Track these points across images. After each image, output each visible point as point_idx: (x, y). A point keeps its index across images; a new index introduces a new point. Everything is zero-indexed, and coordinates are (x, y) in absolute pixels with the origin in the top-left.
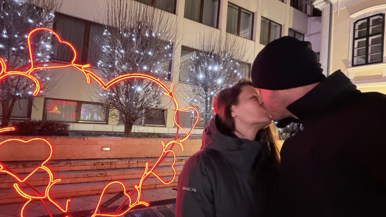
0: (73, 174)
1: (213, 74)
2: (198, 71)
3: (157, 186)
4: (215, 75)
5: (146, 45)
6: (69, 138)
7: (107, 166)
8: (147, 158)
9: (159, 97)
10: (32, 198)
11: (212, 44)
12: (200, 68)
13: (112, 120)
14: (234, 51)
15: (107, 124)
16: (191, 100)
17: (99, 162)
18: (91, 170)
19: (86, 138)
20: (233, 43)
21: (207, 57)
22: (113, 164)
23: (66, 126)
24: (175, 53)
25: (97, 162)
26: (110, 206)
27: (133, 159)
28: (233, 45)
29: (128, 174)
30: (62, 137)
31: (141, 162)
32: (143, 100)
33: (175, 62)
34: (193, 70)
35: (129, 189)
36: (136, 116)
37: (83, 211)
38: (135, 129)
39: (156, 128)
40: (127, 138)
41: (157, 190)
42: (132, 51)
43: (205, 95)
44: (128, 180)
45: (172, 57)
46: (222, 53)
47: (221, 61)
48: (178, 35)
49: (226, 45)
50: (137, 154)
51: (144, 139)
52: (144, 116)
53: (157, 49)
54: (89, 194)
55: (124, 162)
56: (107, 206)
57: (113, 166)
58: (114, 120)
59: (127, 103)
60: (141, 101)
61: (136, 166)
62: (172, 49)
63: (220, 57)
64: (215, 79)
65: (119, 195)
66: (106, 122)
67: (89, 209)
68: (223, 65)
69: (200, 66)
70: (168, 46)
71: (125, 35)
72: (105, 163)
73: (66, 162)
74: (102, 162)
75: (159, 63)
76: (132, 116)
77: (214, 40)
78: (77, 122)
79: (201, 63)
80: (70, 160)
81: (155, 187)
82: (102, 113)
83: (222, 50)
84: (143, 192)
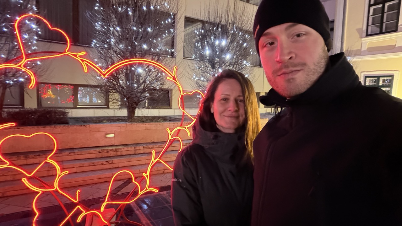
0: (78, 163)
1: (221, 49)
2: (204, 46)
3: (166, 171)
4: (223, 51)
5: (145, 19)
6: (69, 126)
7: (112, 153)
8: (153, 143)
9: (163, 78)
10: (42, 191)
11: (218, 15)
12: (205, 42)
13: (113, 105)
14: (242, 22)
15: (108, 108)
16: (197, 78)
17: (104, 150)
18: (96, 158)
19: (88, 126)
20: (242, 12)
21: (213, 30)
22: (118, 151)
23: (64, 114)
24: (178, 28)
25: (101, 150)
26: (119, 193)
27: (139, 145)
28: (242, 15)
29: (135, 160)
30: (62, 126)
31: (147, 147)
32: (145, 82)
33: (178, 37)
34: (199, 45)
35: (137, 175)
36: (139, 100)
37: (93, 199)
38: (139, 112)
39: (161, 110)
40: (130, 123)
41: (166, 175)
42: (129, 28)
43: (212, 72)
44: (135, 167)
45: (174, 32)
46: (230, 25)
47: (229, 34)
48: (180, 6)
49: (234, 15)
50: (142, 139)
51: (149, 124)
52: (147, 99)
53: (157, 24)
54: (97, 182)
55: (129, 148)
56: (117, 193)
57: (119, 153)
58: (115, 105)
59: (128, 86)
60: (142, 83)
61: (142, 152)
62: (174, 22)
63: (227, 30)
64: (223, 54)
65: (127, 182)
66: (107, 106)
67: (98, 196)
68: (231, 38)
69: (205, 40)
70: (170, 20)
71: (120, 9)
72: (110, 150)
73: (69, 152)
74: (107, 150)
75: (159, 39)
76: (135, 99)
77: (221, 10)
78: (75, 107)
79: (207, 37)
80: (73, 149)
81: (164, 172)
82: (101, 97)
83: (230, 22)
84: (151, 177)
